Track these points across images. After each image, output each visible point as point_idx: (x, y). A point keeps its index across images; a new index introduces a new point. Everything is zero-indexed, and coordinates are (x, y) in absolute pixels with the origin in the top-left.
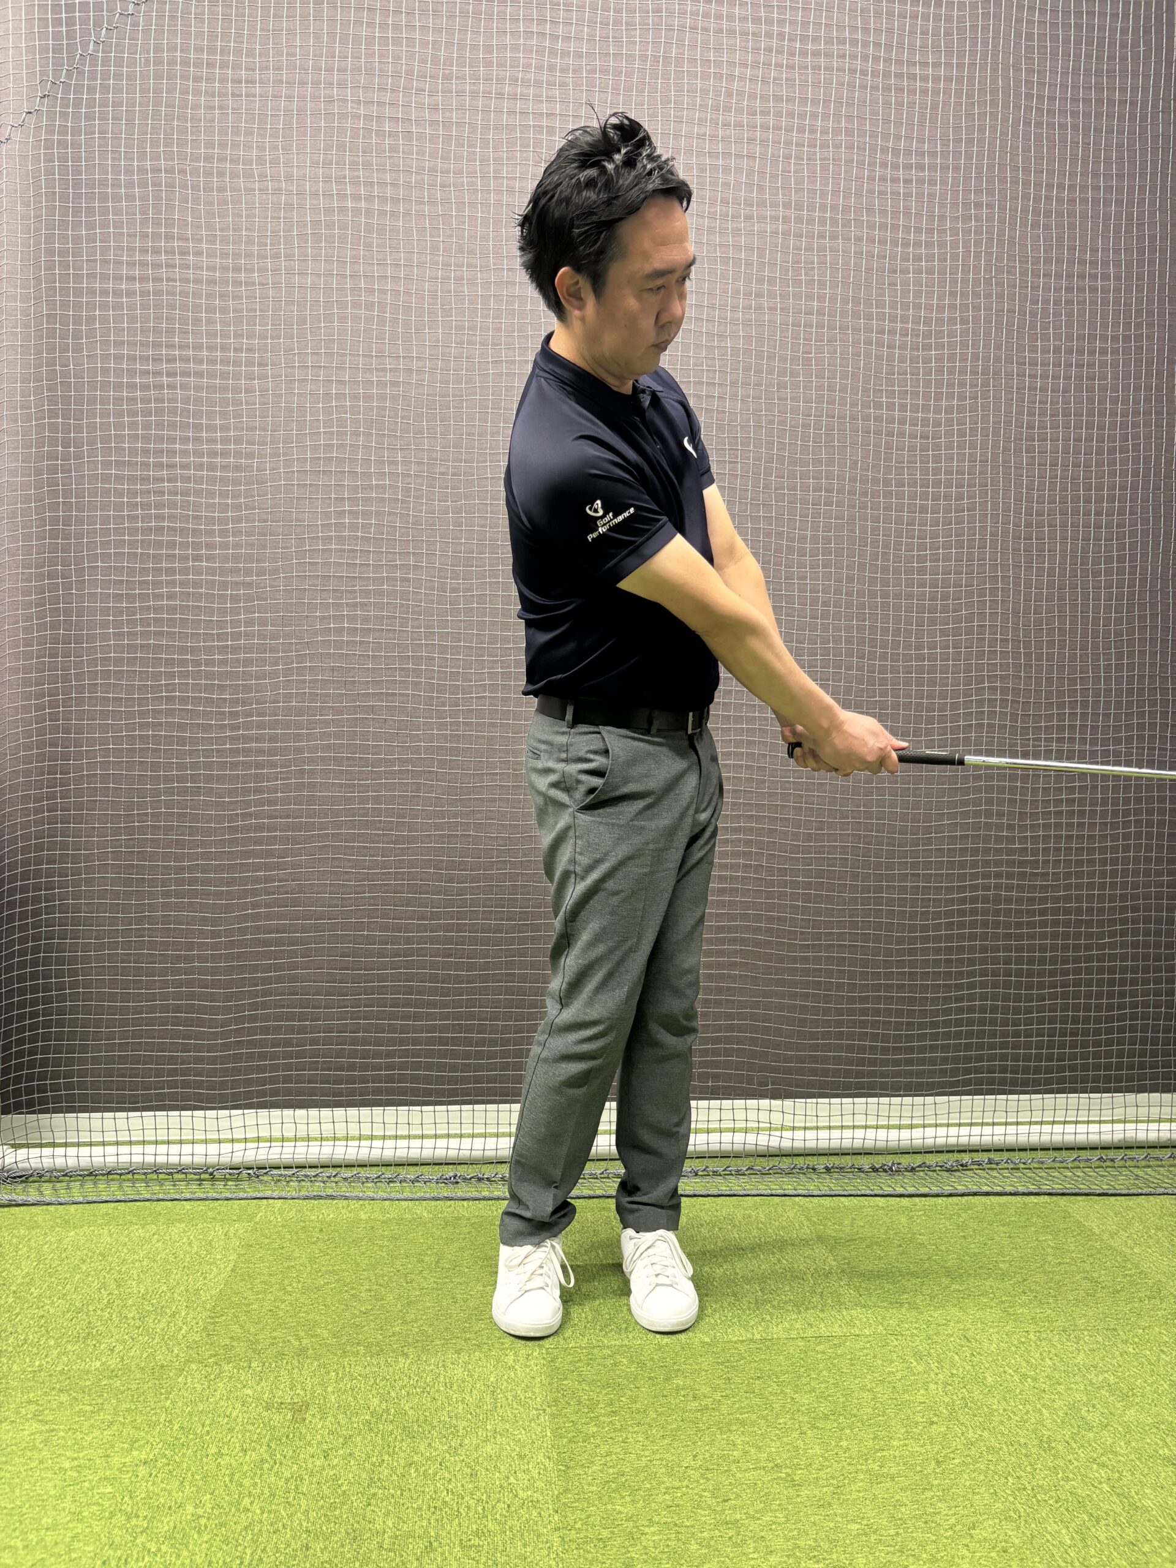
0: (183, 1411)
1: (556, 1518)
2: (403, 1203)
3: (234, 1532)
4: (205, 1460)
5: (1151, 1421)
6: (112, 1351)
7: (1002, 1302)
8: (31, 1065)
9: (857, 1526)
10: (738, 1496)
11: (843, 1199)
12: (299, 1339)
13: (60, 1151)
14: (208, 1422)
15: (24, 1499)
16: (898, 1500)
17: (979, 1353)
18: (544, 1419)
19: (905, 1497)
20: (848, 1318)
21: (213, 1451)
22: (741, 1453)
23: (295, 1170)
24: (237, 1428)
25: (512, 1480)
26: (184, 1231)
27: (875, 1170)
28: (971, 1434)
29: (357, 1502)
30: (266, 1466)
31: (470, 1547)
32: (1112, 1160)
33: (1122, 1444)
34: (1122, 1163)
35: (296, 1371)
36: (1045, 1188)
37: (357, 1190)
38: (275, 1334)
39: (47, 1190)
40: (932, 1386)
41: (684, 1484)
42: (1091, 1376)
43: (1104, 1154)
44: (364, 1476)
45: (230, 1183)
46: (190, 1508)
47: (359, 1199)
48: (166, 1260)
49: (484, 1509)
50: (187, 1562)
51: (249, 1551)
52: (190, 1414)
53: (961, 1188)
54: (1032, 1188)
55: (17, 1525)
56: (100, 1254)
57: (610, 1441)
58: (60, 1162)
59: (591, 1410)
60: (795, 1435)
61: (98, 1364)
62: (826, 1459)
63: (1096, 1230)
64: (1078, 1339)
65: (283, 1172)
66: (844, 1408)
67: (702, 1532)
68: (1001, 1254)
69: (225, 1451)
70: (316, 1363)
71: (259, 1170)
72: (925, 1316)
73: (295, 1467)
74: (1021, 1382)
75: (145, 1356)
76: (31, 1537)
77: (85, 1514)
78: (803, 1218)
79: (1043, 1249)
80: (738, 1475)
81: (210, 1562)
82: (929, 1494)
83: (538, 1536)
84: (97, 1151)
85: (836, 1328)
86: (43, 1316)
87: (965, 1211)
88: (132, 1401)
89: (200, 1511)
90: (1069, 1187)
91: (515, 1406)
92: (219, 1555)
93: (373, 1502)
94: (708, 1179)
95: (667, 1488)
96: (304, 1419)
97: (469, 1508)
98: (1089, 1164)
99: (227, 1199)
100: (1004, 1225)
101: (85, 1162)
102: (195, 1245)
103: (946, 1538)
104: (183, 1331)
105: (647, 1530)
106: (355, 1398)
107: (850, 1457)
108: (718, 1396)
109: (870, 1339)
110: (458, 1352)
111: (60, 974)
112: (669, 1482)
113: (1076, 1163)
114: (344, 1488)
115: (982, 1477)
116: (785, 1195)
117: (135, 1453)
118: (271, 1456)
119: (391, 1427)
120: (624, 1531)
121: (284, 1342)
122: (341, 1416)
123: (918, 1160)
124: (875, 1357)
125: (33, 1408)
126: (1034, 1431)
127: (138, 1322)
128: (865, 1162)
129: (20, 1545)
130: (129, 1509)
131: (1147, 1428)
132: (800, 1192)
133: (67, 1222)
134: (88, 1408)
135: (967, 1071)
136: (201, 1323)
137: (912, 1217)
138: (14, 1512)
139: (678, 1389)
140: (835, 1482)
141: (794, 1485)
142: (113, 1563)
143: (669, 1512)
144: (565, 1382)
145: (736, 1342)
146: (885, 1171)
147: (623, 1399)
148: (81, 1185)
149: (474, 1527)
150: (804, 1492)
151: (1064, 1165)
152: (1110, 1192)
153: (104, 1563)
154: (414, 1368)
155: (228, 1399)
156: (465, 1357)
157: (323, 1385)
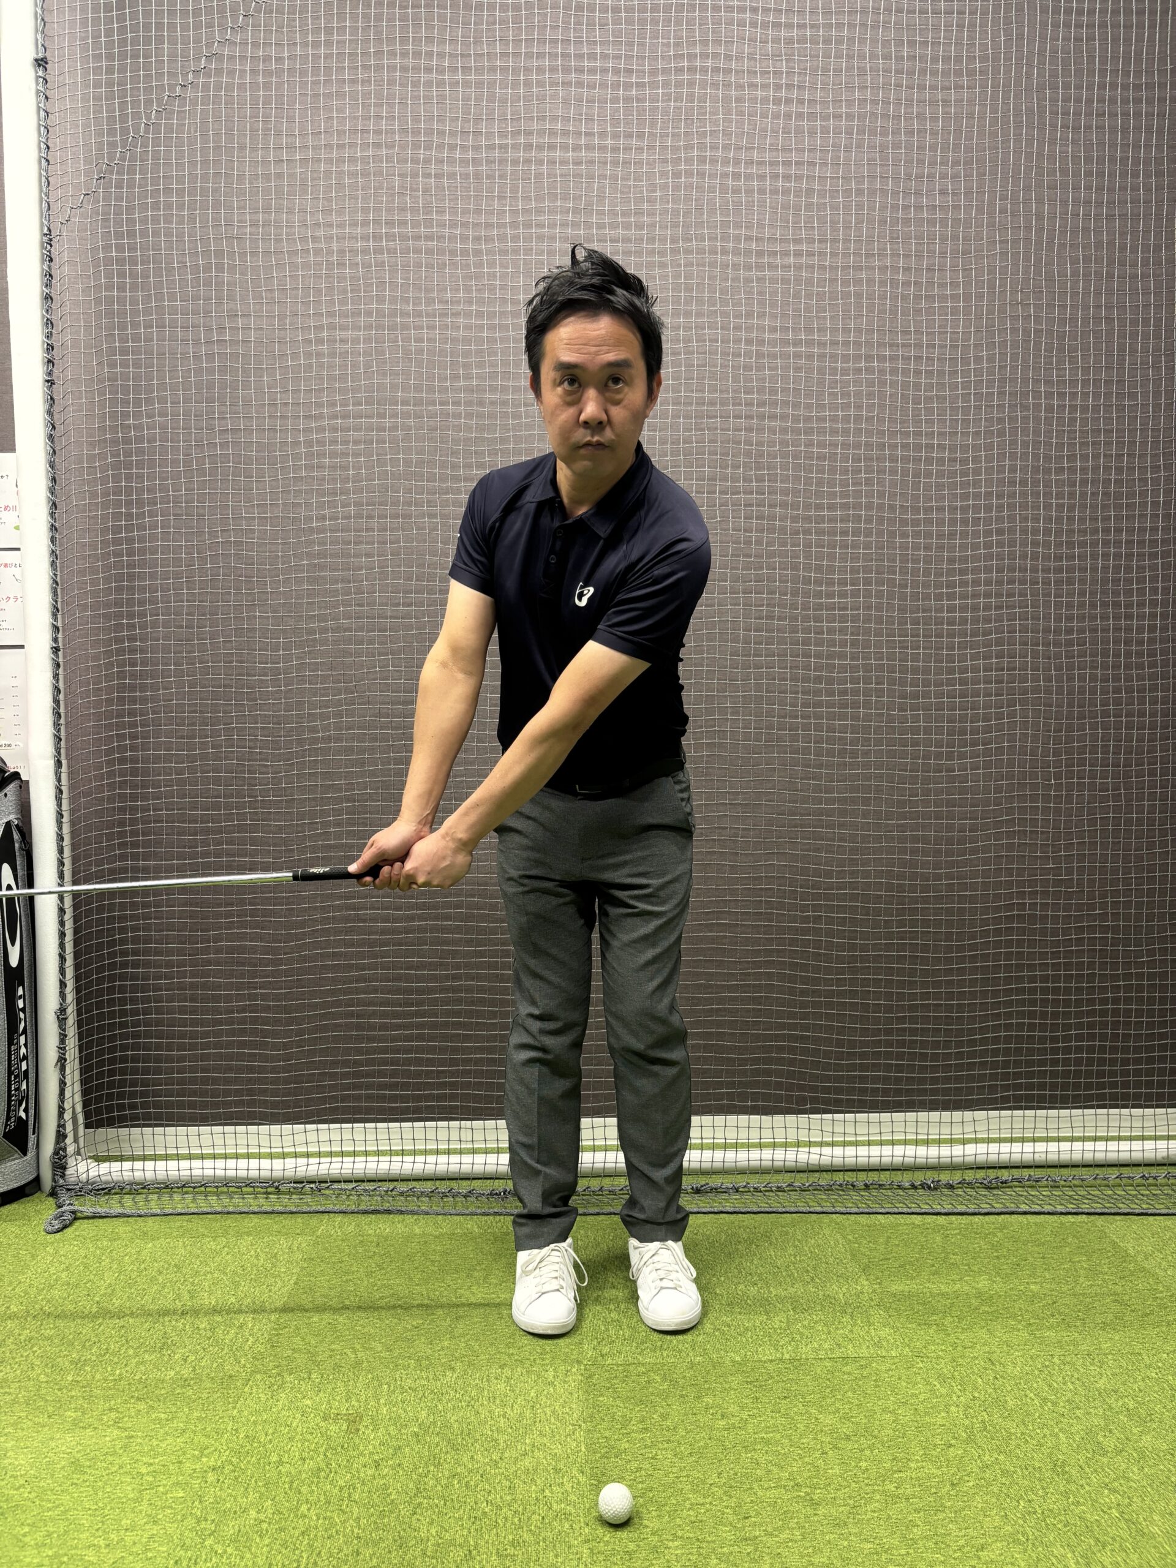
0: (249, 1420)
1: (587, 1530)
2: (454, 1217)
3: (292, 1537)
4: (267, 1467)
5: (1166, 1447)
6: (185, 1361)
7: (1030, 1325)
8: (111, 1085)
9: (870, 1545)
10: (758, 1513)
11: (879, 1216)
12: (355, 1352)
13: (138, 1165)
14: (270, 1431)
15: (106, 1500)
16: (911, 1521)
17: (1002, 1377)
18: (580, 1435)
19: (918, 1518)
20: (876, 1339)
21: (274, 1459)
22: (763, 1472)
23: (354, 1184)
24: (297, 1438)
25: (547, 1493)
26: (252, 1245)
27: (914, 1187)
28: (987, 1457)
29: (404, 1510)
30: (323, 1474)
31: (506, 1556)
32: (1155, 1178)
33: (1135, 1469)
34: (1163, 1181)
35: (352, 1382)
36: (1085, 1207)
37: (413, 1204)
38: (333, 1347)
39: (128, 1200)
40: (953, 1409)
41: (708, 1500)
42: (1111, 1401)
43: (1146, 1171)
44: (411, 1486)
45: (294, 1196)
46: (253, 1513)
47: (413, 1213)
48: (235, 1273)
49: (520, 1520)
50: (250, 1564)
51: (305, 1555)
52: (255, 1423)
53: (998, 1207)
54: (1071, 1207)
55: (100, 1525)
56: (176, 1266)
57: (641, 1458)
58: (138, 1175)
59: (624, 1426)
60: (817, 1455)
61: (172, 1373)
62: (845, 1479)
63: (1131, 1252)
64: (1102, 1363)
65: (343, 1186)
66: (866, 1429)
67: (722, 1547)
68: (1033, 1274)
69: (286, 1459)
70: (370, 1376)
71: (320, 1184)
72: (952, 1338)
73: (349, 1475)
74: (1041, 1406)
75: (215, 1365)
76: (112, 1536)
77: (160, 1516)
78: (838, 1236)
79: (1076, 1270)
80: (760, 1493)
81: (270, 1565)
82: (941, 1515)
83: (569, 1547)
84: (172, 1164)
85: (864, 1349)
86: (123, 1327)
87: (1001, 1230)
88: (203, 1410)
89: (262, 1517)
90: (1109, 1207)
91: (553, 1421)
92: (279, 1558)
93: (419, 1511)
94: (748, 1196)
95: (692, 1504)
96: (358, 1430)
97: (506, 1519)
98: (1130, 1181)
99: (292, 1213)
100: (1038, 1246)
101: (161, 1176)
102: (262, 1256)
103: (955, 1559)
104: (249, 1343)
105: (670, 1544)
106: (405, 1411)
107: (868, 1478)
108: (744, 1415)
109: (896, 1360)
110: (502, 1367)
111: (133, 1000)
112: (694, 1498)
113: (1118, 1180)
114: (392, 1497)
115: (994, 1500)
116: (823, 1213)
117: (204, 1460)
118: (328, 1464)
119: (437, 1439)
120: (649, 1544)
121: (341, 1354)
122: (392, 1428)
123: (957, 1177)
124: (899, 1379)
125: (113, 1415)
126: (1050, 1455)
127: (209, 1334)
128: (905, 1179)
129: (102, 1543)
130: (199, 1513)
131: (1162, 1454)
132: (838, 1209)
133: (145, 1234)
134: (163, 1416)
135: (1007, 1088)
136: (266, 1335)
137: (947, 1236)
138: (97, 1513)
139: (707, 1408)
140: (851, 1502)
141: (813, 1504)
142: (185, 1564)
143: (692, 1528)
144: (601, 1399)
145: (765, 1362)
146: (923, 1188)
147: (655, 1416)
148: (159, 1198)
149: (511, 1537)
150: (822, 1511)
151: (1106, 1182)
152: (1150, 1211)
153: (176, 1562)
154: (460, 1382)
155: (289, 1409)
156: (507, 1372)
157: (377, 1397)
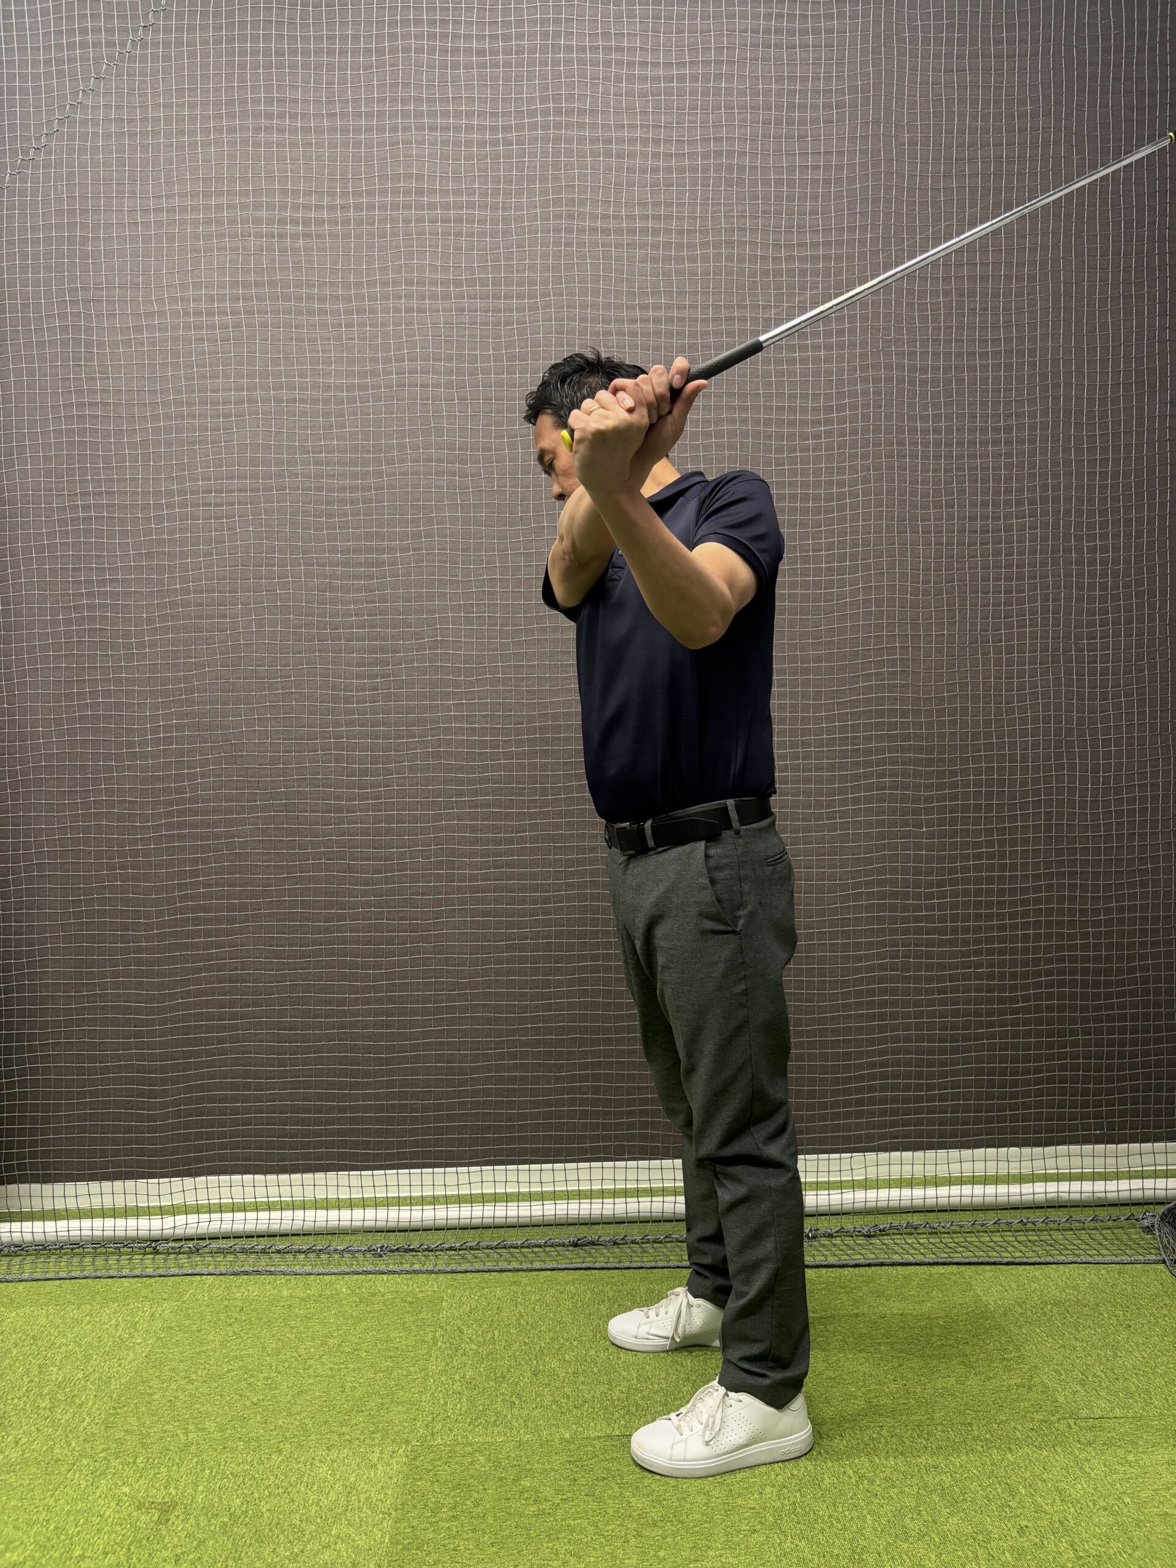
0: (62, 1510)
2: (326, 1277)
6: (17, 1443)
7: (870, 1391)
12: (187, 1434)
14: (82, 1521)
18: (388, 1524)
21: (77, 1555)
22: (560, 1563)
23: (232, 1242)
24: (105, 1530)
26: (115, 1312)
28: (788, 1543)
32: (1034, 1222)
33: (933, 1557)
34: (1042, 1226)
36: (957, 1258)
37: (286, 1263)
38: (168, 1427)
40: (768, 1489)
42: (929, 1478)
43: (1024, 1215)
45: (172, 1256)
47: (284, 1274)
48: (90, 1345)
52: (68, 1513)
53: (871, 1257)
54: (943, 1257)
56: (34, 1337)
57: (442, 1548)
58: (17, 1237)
59: (434, 1513)
60: (618, 1543)
63: (992, 1306)
64: (930, 1435)
65: (221, 1243)
68: (887, 1335)
69: (88, 1554)
71: (199, 1242)
74: (857, 1484)
75: (44, 1449)
79: (931, 1329)
87: (867, 1283)
88: (21, 1499)
90: (982, 1256)
91: (364, 1509)
94: (626, 1248)
96: (168, 1521)
98: (1008, 1227)
100: (900, 1301)
102: (122, 1325)
104: (85, 1423)
106: (220, 1498)
108: (558, 1499)
110: (329, 1449)
113: (996, 1226)
118: (129, 1558)
119: (244, 1531)
121: (172, 1436)
122: (202, 1518)
123: (836, 1225)
126: (851, 1541)
127: (48, 1412)
131: (963, 1539)
133: (12, 1301)
136: (103, 1415)
139: (522, 1491)
144: (419, 1483)
145: (594, 1439)
147: (468, 1502)
148: (34, 1261)
151: (983, 1228)
152: (1021, 1260)
154: (283, 1466)
155: (106, 1497)
156: (334, 1454)
157: (195, 1484)
